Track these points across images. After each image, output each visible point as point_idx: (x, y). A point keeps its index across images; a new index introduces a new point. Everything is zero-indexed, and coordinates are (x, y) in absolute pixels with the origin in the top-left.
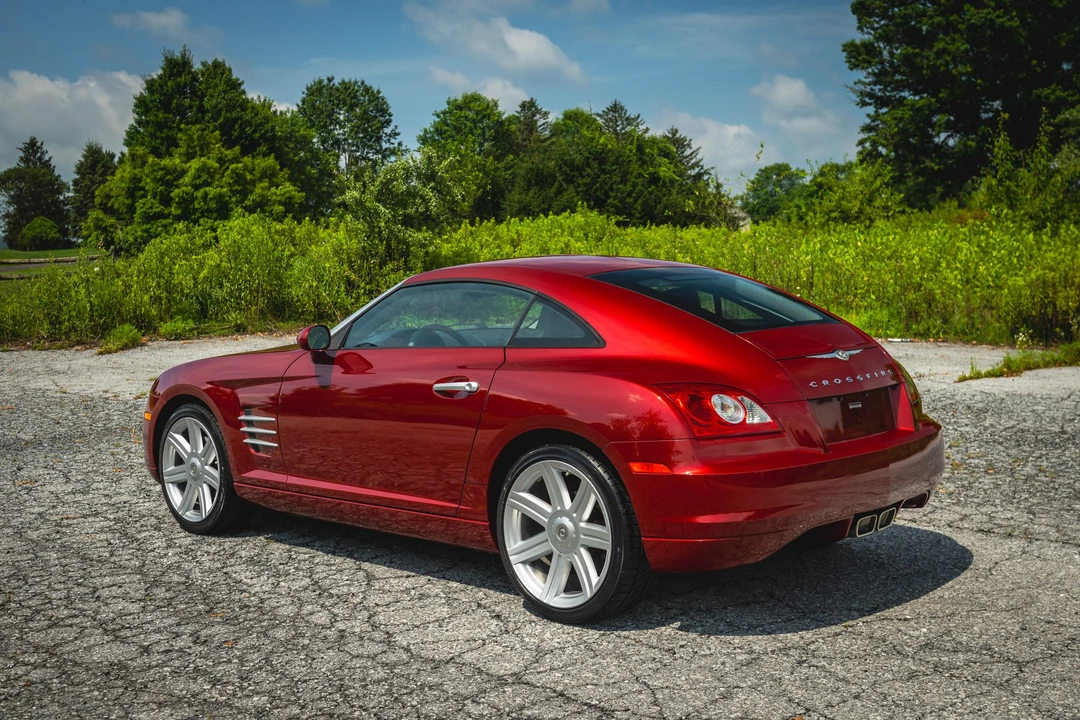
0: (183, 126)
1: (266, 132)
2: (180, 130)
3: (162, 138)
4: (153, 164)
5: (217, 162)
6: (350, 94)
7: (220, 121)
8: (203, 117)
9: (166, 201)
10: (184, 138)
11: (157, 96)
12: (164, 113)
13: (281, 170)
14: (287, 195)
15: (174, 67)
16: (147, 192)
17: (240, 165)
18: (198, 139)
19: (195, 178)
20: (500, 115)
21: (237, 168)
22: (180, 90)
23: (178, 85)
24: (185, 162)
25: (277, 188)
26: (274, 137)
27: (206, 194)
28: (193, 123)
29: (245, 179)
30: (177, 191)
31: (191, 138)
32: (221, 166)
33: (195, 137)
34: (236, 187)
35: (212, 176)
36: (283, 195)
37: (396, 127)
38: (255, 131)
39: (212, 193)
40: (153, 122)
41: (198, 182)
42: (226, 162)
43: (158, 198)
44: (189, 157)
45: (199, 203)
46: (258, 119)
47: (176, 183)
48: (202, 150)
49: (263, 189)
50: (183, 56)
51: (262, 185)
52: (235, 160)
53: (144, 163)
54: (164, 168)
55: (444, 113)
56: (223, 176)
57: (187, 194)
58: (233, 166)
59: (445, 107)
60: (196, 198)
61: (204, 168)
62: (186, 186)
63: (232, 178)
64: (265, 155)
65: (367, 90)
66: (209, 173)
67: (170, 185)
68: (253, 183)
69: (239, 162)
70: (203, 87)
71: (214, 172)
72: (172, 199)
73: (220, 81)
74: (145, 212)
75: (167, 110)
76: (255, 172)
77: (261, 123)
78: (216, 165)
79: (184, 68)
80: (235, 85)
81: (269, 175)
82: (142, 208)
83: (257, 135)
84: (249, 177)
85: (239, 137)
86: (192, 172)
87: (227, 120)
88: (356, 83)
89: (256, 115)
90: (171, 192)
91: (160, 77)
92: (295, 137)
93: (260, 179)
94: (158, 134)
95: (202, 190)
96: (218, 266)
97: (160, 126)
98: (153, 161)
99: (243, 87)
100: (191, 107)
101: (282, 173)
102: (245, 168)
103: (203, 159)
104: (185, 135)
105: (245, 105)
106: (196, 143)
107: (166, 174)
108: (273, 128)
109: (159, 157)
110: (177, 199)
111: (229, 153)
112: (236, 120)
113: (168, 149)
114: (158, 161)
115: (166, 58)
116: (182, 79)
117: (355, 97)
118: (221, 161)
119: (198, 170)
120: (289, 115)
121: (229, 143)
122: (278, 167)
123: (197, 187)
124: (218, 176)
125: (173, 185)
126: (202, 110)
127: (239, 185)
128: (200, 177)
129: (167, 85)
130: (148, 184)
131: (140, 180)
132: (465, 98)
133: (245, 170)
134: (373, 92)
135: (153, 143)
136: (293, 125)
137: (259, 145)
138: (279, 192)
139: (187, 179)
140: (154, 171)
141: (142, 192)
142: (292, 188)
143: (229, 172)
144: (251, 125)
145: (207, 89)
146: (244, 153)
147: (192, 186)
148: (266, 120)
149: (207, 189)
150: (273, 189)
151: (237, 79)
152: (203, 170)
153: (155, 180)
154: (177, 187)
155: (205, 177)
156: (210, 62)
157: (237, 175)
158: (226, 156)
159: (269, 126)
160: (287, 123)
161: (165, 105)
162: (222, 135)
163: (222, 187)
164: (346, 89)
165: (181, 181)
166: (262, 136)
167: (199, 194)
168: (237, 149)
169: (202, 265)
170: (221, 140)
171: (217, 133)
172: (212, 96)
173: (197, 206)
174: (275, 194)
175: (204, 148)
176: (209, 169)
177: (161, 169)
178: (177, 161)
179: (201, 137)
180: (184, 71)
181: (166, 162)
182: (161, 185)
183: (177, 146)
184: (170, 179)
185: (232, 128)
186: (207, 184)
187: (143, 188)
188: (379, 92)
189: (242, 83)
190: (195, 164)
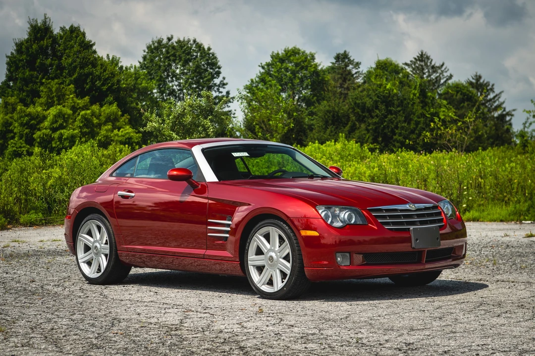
0: (44, 80)
1: (113, 85)
2: (42, 84)
3: (27, 91)
4: (22, 111)
5: (71, 110)
6: (185, 51)
7: (75, 76)
8: (61, 74)
9: (30, 141)
10: (45, 90)
11: (24, 57)
12: (30, 71)
13: (122, 115)
14: (127, 136)
15: (38, 32)
16: (15, 134)
17: (89, 112)
18: (56, 90)
19: (53, 123)
20: (316, 66)
21: (86, 114)
22: (43, 51)
23: (41, 48)
24: (46, 110)
25: (119, 131)
26: (119, 89)
27: (62, 135)
28: (53, 79)
29: (93, 124)
30: (39, 133)
31: (51, 90)
32: (74, 112)
33: (54, 89)
34: (85, 130)
35: (66, 120)
36: (123, 136)
37: (224, 78)
38: (103, 85)
39: (66, 134)
40: (21, 78)
41: (55, 126)
42: (78, 109)
43: (24, 139)
44: (49, 105)
45: (56, 143)
46: (106, 74)
47: (38, 127)
48: (59, 100)
49: (107, 131)
50: (45, 22)
51: (106, 127)
52: (85, 108)
53: (14, 110)
54: (29, 115)
55: (268, 65)
56: (75, 121)
57: (46, 135)
58: (83, 112)
59: (269, 60)
60: (53, 139)
61: (60, 115)
62: (46, 129)
63: (82, 122)
64: (111, 103)
65: (199, 47)
66: (64, 118)
67: (34, 128)
68: (99, 126)
69: (88, 109)
70: (61, 48)
71: (68, 118)
72: (34, 140)
73: (75, 43)
74: (15, 151)
75: (33, 69)
76: (101, 118)
77: (109, 77)
78: (70, 112)
79: (46, 34)
80: (88, 46)
81: (112, 120)
82: (13, 147)
83: (105, 88)
84: (95, 121)
85: (90, 90)
86: (50, 118)
87: (80, 75)
88: (189, 41)
89: (105, 71)
90: (34, 134)
91: (27, 41)
92: (139, 89)
93: (105, 123)
94: (25, 88)
95: (58, 132)
96: (60, 177)
97: (26, 81)
98: (21, 109)
99: (94, 48)
100: (51, 65)
101: (123, 118)
102: (93, 114)
103: (59, 107)
104: (46, 87)
105: (95, 62)
106: (54, 94)
107: (31, 120)
108: (119, 81)
109: (25, 106)
110: (38, 140)
111: (81, 102)
112: (87, 75)
113: (32, 99)
114: (25, 108)
115: (31, 26)
116: (45, 42)
117: (189, 54)
118: (74, 109)
119: (55, 116)
120: (132, 70)
121: (80, 94)
122: (120, 113)
123: (54, 130)
124: (71, 121)
125: (35, 128)
126: (61, 68)
127: (88, 128)
128: (56, 122)
129: (32, 48)
130: (16, 128)
131: (11, 124)
132: (287, 51)
133: (92, 115)
134: (204, 49)
135: (21, 96)
136: (136, 79)
137: (107, 96)
138: (120, 134)
139: (46, 123)
140: (21, 117)
141: (12, 134)
142: (131, 130)
143: (80, 117)
144: (100, 80)
145: (65, 50)
146: (92, 102)
147: (51, 129)
148: (113, 75)
149: (62, 131)
150: (116, 131)
151: (90, 41)
152: (59, 116)
153: (22, 125)
154: (39, 130)
155: (60, 121)
156: (68, 28)
157: (86, 119)
158: (78, 104)
159: (115, 80)
160: (131, 77)
161: (31, 64)
162: (76, 88)
163: (74, 130)
164: (181, 47)
165: (42, 125)
166: (109, 89)
167: (56, 135)
168: (87, 98)
169: (49, 177)
170: (75, 92)
171: (72, 86)
172: (69, 56)
173: (54, 145)
174: (117, 135)
175: (61, 98)
176: (64, 115)
177: (26, 116)
178: (39, 109)
179: (58, 90)
180: (45, 36)
181: (31, 109)
182: (26, 129)
183: (39, 97)
184: (34, 123)
185: (85, 82)
186: (62, 127)
187: (12, 131)
188: (209, 49)
189: (94, 44)
190: (53, 111)
